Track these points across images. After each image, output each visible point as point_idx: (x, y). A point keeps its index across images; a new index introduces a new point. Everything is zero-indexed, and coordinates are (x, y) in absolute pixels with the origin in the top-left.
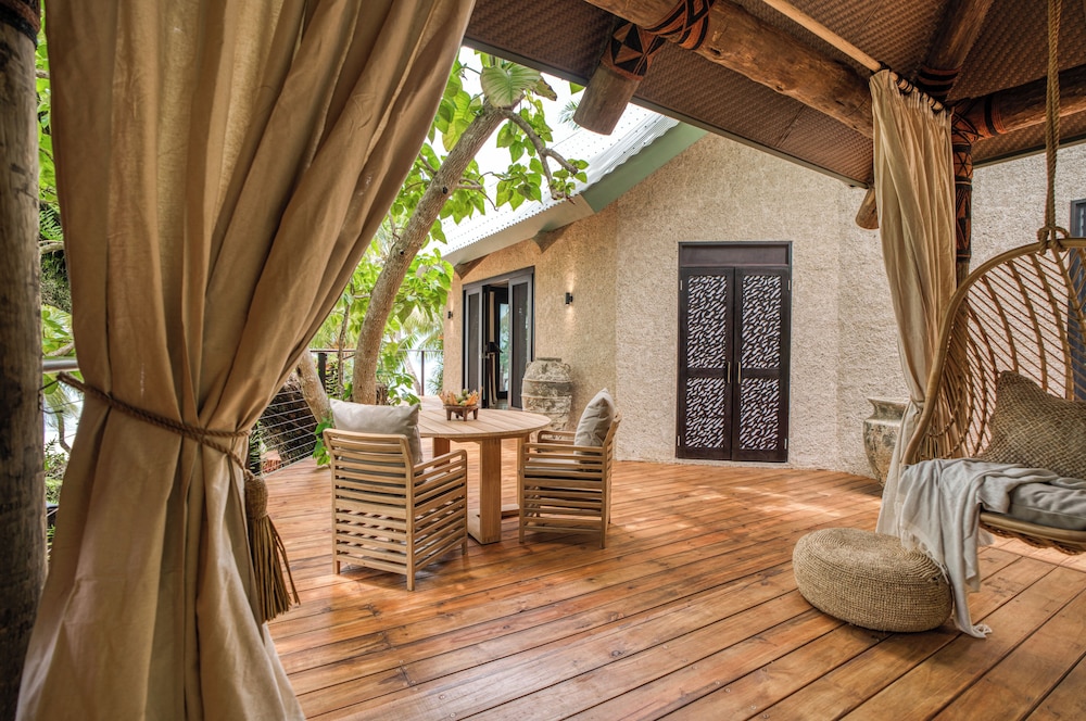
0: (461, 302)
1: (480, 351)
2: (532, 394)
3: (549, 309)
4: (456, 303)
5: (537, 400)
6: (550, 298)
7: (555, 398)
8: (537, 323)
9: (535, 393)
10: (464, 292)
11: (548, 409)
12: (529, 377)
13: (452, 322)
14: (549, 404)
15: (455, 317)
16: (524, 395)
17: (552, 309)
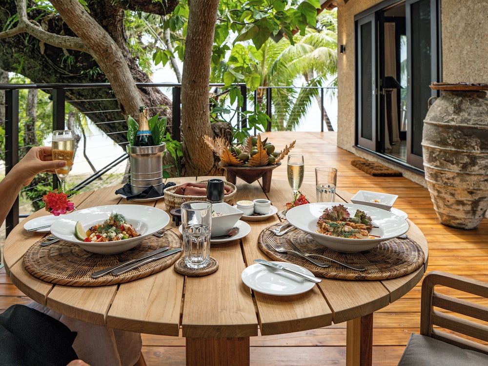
0: (353, 34)
1: (374, 86)
2: (437, 143)
3: (462, 25)
4: (348, 36)
5: (445, 152)
6: (464, 10)
7: (477, 152)
8: (445, 47)
9: (443, 142)
10: (356, 23)
11: (465, 167)
12: (434, 118)
13: (345, 57)
14: (466, 160)
15: (347, 51)
16: (424, 143)
17: (467, 25)
